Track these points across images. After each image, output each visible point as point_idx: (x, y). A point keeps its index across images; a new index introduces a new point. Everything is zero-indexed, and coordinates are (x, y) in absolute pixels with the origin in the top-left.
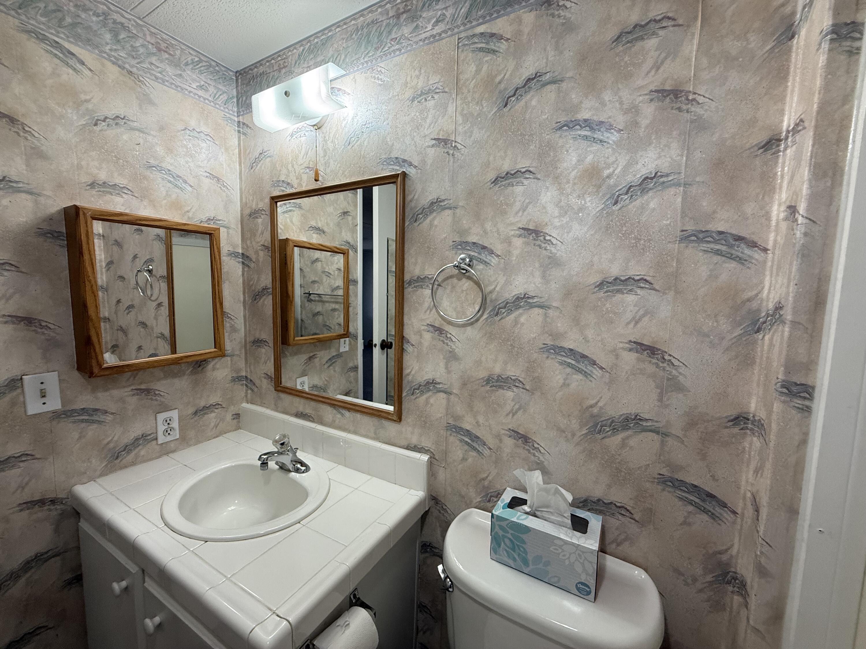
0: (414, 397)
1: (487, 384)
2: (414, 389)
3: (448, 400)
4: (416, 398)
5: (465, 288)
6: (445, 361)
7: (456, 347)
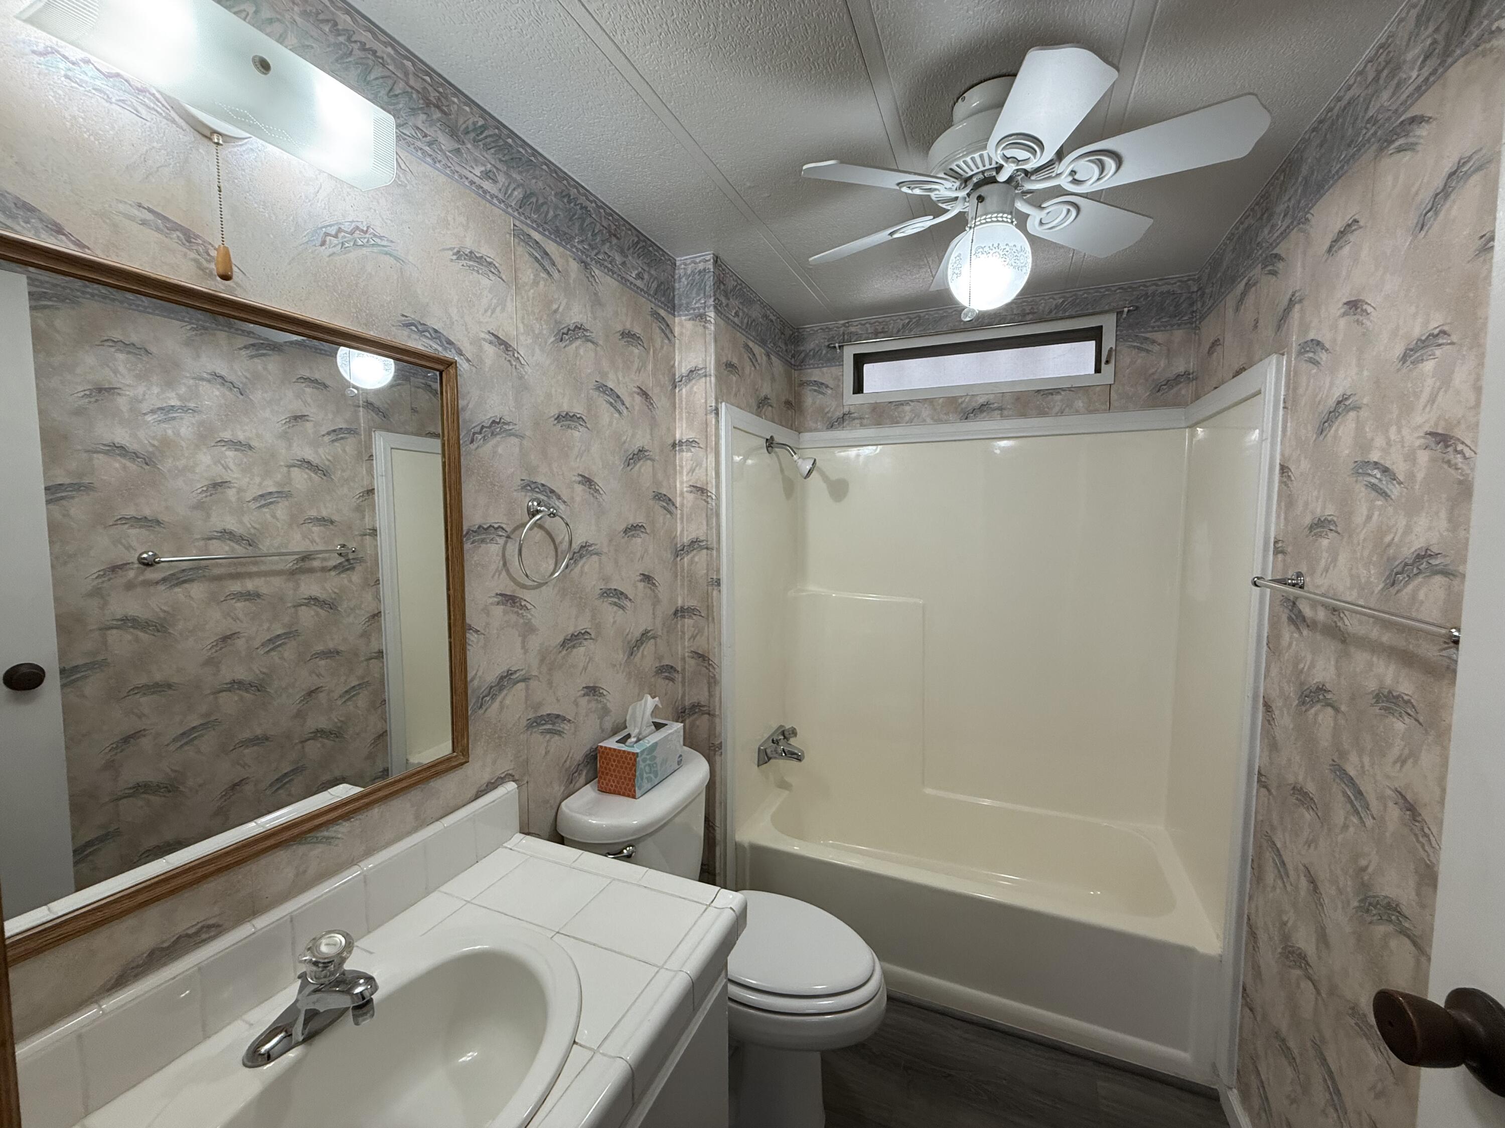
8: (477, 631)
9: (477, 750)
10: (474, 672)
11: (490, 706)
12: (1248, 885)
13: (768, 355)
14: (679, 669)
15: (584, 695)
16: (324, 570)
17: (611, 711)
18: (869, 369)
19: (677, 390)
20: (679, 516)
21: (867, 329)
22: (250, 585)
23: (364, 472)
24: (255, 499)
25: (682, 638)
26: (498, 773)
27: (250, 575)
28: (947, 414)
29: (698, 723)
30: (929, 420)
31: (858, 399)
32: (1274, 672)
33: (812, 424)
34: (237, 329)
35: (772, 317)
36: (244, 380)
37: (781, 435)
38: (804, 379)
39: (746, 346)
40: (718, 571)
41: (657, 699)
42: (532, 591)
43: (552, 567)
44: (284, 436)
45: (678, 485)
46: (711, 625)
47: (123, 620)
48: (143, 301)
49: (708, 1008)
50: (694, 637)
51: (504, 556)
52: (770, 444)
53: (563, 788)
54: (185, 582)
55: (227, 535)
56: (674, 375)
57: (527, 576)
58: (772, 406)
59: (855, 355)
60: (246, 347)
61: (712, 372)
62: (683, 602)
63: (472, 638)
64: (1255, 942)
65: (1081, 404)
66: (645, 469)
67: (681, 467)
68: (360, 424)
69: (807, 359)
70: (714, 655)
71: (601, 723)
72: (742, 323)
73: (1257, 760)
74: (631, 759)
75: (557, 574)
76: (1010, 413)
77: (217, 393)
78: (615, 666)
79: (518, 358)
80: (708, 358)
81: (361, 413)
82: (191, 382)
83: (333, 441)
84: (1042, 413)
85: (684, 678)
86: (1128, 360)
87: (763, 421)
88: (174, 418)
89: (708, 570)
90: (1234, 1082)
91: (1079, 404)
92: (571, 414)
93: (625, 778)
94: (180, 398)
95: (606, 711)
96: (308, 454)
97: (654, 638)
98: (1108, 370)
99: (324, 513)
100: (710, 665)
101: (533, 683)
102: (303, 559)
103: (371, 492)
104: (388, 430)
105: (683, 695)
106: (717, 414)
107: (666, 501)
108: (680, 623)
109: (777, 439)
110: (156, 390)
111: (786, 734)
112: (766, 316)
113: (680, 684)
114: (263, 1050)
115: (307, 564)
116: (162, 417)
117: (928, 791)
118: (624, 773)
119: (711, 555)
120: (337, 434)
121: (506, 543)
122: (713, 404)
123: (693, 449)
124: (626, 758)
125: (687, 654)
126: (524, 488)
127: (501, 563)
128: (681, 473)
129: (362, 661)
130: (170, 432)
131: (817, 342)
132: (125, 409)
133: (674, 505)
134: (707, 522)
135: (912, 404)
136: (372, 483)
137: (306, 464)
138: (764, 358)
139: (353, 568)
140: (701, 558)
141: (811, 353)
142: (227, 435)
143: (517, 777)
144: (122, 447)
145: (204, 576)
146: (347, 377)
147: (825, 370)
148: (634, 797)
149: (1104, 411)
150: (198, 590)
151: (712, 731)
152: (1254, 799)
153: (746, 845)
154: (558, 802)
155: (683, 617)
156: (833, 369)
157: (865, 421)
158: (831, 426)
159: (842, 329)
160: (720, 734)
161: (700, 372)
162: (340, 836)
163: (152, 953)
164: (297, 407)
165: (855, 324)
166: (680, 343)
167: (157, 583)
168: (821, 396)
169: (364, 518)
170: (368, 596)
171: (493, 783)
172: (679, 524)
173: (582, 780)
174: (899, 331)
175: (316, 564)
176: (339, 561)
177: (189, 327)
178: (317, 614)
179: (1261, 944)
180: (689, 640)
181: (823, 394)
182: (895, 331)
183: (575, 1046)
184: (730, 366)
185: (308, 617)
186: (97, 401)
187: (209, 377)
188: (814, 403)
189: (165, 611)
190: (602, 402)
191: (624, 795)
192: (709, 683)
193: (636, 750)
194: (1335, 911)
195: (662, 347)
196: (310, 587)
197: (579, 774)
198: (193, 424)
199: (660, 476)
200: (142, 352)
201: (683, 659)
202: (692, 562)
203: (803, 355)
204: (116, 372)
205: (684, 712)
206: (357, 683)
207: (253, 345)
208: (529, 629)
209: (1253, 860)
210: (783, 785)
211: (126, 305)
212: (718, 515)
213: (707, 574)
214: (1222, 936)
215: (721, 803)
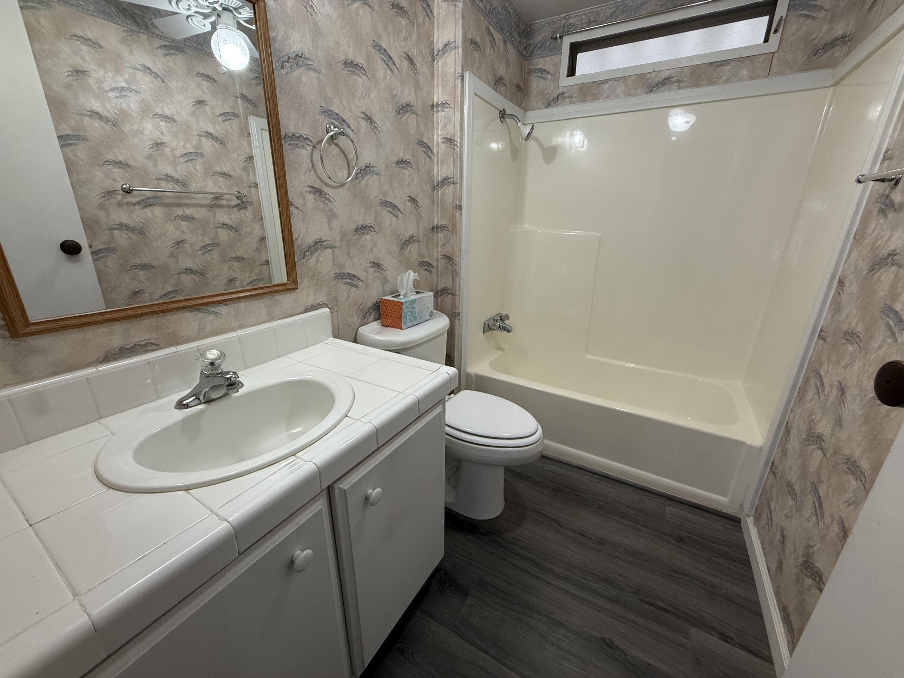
0: (305, 260)
1: (356, 233)
2: (304, 253)
3: (333, 253)
4: (307, 261)
5: (335, 153)
6: (327, 220)
7: (334, 206)
8: (297, 208)
9: (304, 283)
10: (298, 234)
11: (309, 259)
12: (792, 403)
13: (505, 42)
14: (435, 266)
15: (371, 267)
16: (229, 206)
17: (389, 281)
18: (581, 57)
19: (435, 63)
20: (435, 161)
21: (582, 20)
22: (188, 211)
23: (246, 145)
24: (182, 156)
25: (437, 246)
26: (318, 301)
27: (187, 205)
28: (636, 89)
29: (445, 300)
30: (621, 95)
31: (571, 81)
32: (855, 254)
33: (535, 105)
34: (153, 33)
35: (509, 9)
36: (164, 72)
37: (511, 109)
38: (531, 68)
39: (488, 30)
40: (460, 199)
41: (417, 273)
42: (334, 190)
43: (346, 176)
44: (193, 114)
45: (435, 139)
46: (455, 237)
47: (120, 225)
48: (90, 7)
49: (430, 419)
50: (444, 245)
51: (312, 160)
52: (503, 115)
53: (359, 321)
54: (150, 205)
55: (169, 178)
56: (433, 49)
57: (330, 178)
58: (505, 86)
59: (571, 43)
60: (161, 47)
61: (460, 44)
62: (438, 221)
63: (295, 212)
64: (788, 436)
65: (745, 72)
66: (411, 120)
67: (438, 123)
68: (239, 110)
69: (535, 51)
70: (456, 257)
71: (383, 288)
72: (485, 8)
73: (822, 322)
74: (399, 306)
75: (349, 179)
76: (686, 84)
77: (148, 80)
78: (391, 253)
79: (312, 6)
80: (457, 32)
81: (240, 103)
82: (131, 71)
83: (224, 121)
84: (712, 82)
85: (437, 272)
86: (794, 28)
87: (498, 95)
88: (125, 96)
89: (453, 198)
90: (752, 513)
91: (744, 73)
92: (355, 63)
93: (396, 317)
94: (126, 82)
95: (386, 281)
96: (210, 128)
97: (418, 241)
98: (775, 38)
99: (225, 170)
100: (453, 263)
101: (337, 251)
102: (216, 198)
103: (251, 158)
104: (258, 116)
105: (437, 283)
106: (463, 80)
107: (427, 149)
108: (435, 236)
109: (508, 112)
110: (110, 74)
111: (503, 318)
112: (504, 7)
113: (435, 276)
114: (185, 403)
115: (218, 202)
116: (118, 94)
117: (589, 356)
118: (395, 314)
119: (456, 188)
120: (227, 116)
121: (313, 151)
122: (460, 71)
123: (445, 110)
124: (396, 305)
125: (439, 257)
126: (323, 112)
127: (310, 164)
128: (437, 128)
129: (258, 266)
130: (124, 105)
131: (543, 35)
132: (94, 86)
133: (432, 152)
134: (454, 164)
135: (610, 82)
136: (251, 152)
137: (209, 135)
138: (502, 44)
139: (247, 208)
140: (449, 190)
141: (539, 45)
142: (159, 110)
143: (330, 306)
144: (98, 113)
145: (161, 203)
146: (220, 61)
147: (547, 58)
148: (401, 328)
149: (764, 77)
150: (158, 211)
151: (454, 305)
152: (812, 349)
153: (473, 374)
154: (356, 327)
155: (438, 232)
156: (554, 58)
157: (574, 99)
158: (548, 105)
159: (563, 22)
160: (459, 307)
161: (451, 46)
162: (222, 313)
163: (121, 349)
164: (199, 94)
165: (573, 16)
166: (438, 22)
167: (135, 204)
168: (543, 81)
169: (249, 175)
170: (257, 227)
171: (315, 306)
172: (435, 167)
173: (372, 318)
174: (607, 19)
175: (224, 202)
176: (238, 203)
177: (123, 29)
178: (229, 234)
179: (792, 437)
180: (441, 247)
181: (545, 79)
182: (604, 19)
183: (346, 417)
184: (473, 42)
185: (224, 235)
186: (77, 79)
187: (141, 68)
188: (537, 87)
189: (142, 223)
190: (377, 58)
191: (396, 327)
192: (453, 275)
193: (402, 301)
194: (854, 403)
195: (424, 24)
196: (222, 217)
197: (370, 314)
198: (137, 101)
199: (422, 127)
200: (97, 46)
201: (437, 260)
202: (443, 194)
203: (532, 47)
204: (84, 60)
205: (437, 293)
206: (256, 278)
207: (165, 46)
208: (331, 216)
209: (800, 388)
210: (499, 348)
211: (80, 9)
212: (461, 159)
213: (453, 201)
214: (765, 436)
215: (458, 349)
